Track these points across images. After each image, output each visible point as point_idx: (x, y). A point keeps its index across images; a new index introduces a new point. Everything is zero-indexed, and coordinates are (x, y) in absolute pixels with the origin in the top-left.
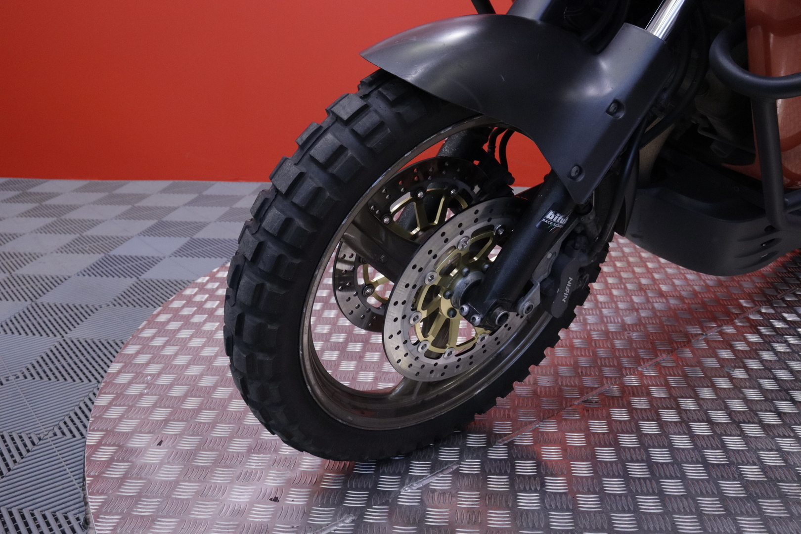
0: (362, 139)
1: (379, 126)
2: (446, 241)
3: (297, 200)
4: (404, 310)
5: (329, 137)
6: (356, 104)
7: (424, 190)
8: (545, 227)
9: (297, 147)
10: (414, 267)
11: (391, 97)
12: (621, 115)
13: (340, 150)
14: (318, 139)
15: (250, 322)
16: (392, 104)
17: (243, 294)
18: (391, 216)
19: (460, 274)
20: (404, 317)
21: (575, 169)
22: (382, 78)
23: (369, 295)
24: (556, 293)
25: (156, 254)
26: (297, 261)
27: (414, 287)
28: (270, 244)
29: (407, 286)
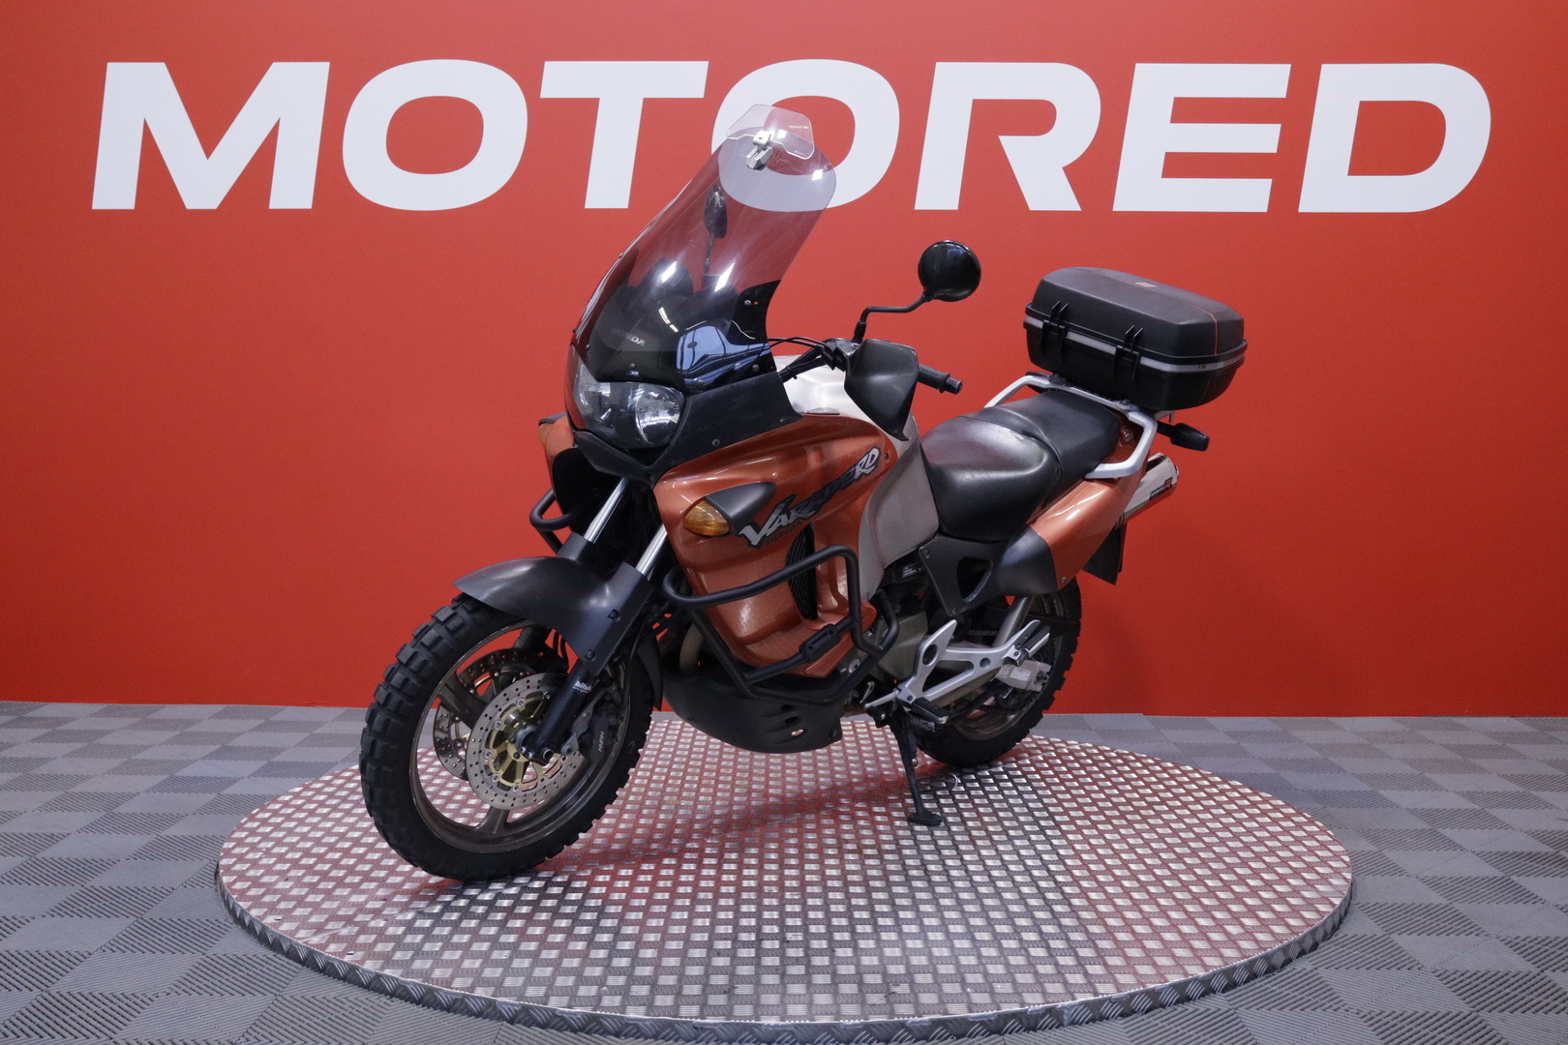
0: (452, 632)
1: (462, 625)
2: (508, 699)
3: (412, 667)
4: (480, 747)
5: (433, 631)
6: (448, 612)
7: (499, 671)
8: (576, 692)
9: (412, 638)
10: (486, 716)
11: (469, 608)
12: (618, 619)
13: (439, 639)
14: (426, 633)
15: (380, 744)
16: (470, 613)
17: (376, 727)
18: (475, 689)
19: (521, 725)
20: (480, 752)
21: (590, 653)
22: (464, 598)
23: (459, 748)
24: (592, 744)
25: (232, 775)
26: (411, 705)
27: (487, 730)
28: (395, 694)
29: (482, 729)
